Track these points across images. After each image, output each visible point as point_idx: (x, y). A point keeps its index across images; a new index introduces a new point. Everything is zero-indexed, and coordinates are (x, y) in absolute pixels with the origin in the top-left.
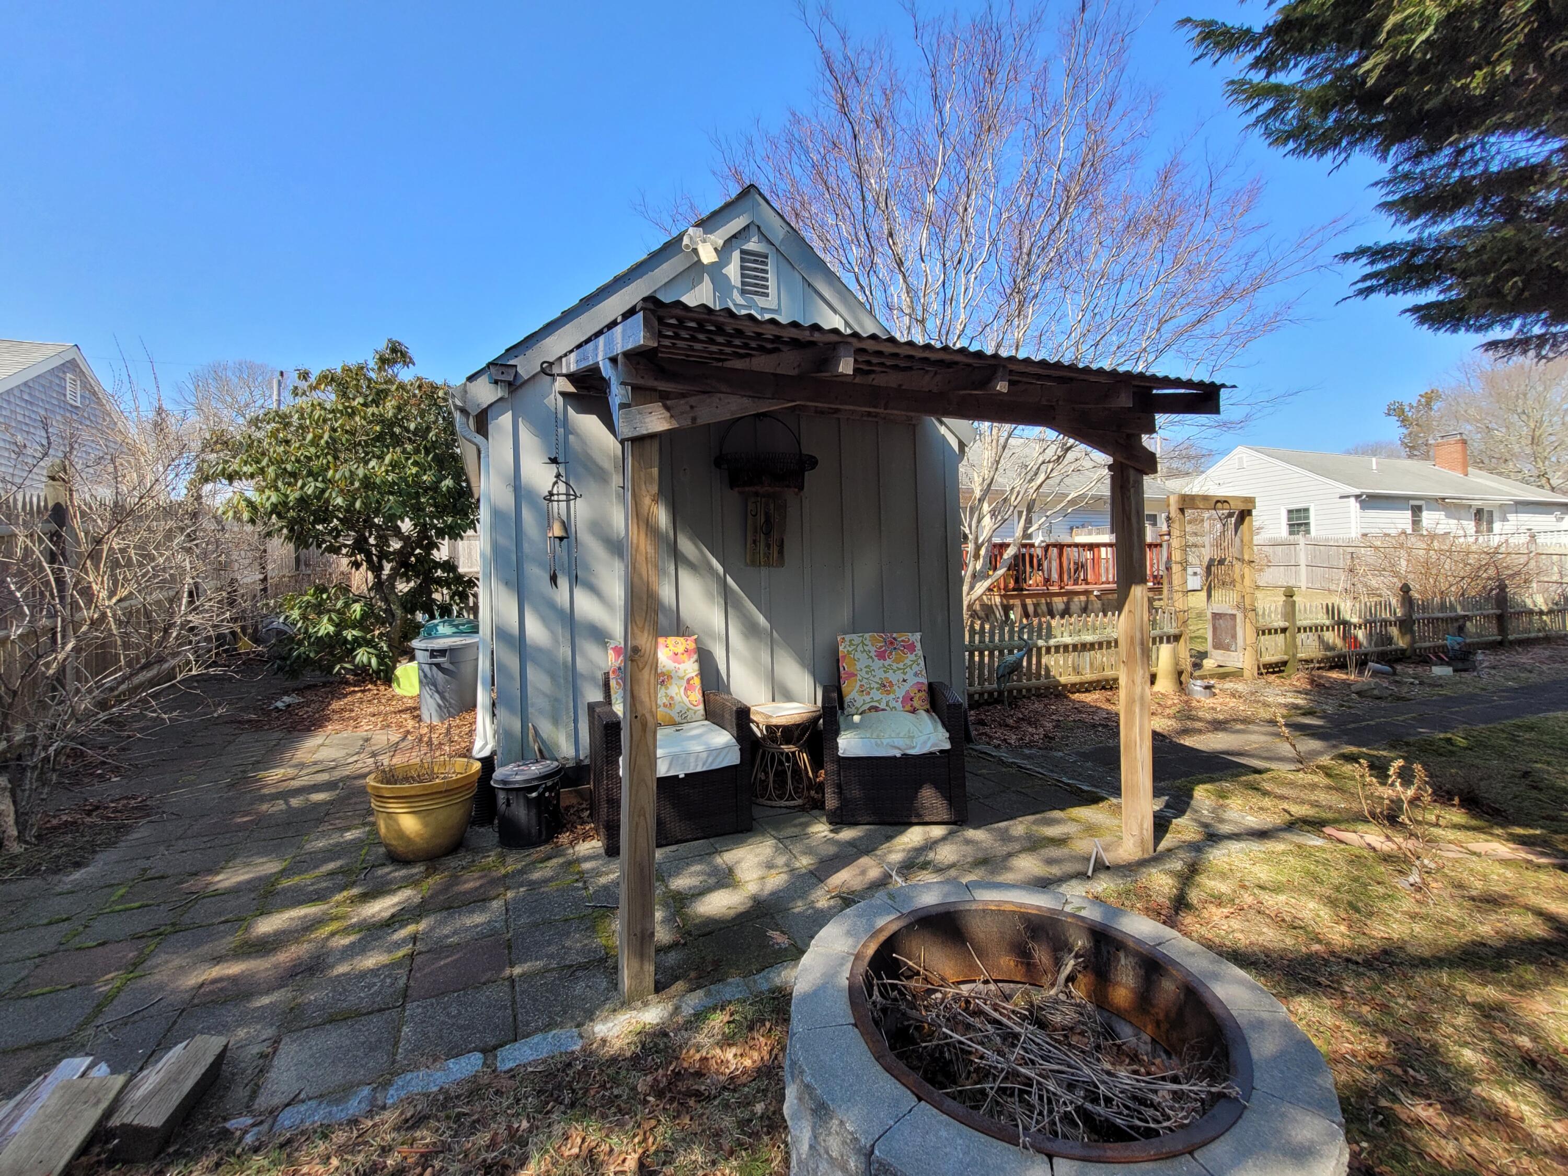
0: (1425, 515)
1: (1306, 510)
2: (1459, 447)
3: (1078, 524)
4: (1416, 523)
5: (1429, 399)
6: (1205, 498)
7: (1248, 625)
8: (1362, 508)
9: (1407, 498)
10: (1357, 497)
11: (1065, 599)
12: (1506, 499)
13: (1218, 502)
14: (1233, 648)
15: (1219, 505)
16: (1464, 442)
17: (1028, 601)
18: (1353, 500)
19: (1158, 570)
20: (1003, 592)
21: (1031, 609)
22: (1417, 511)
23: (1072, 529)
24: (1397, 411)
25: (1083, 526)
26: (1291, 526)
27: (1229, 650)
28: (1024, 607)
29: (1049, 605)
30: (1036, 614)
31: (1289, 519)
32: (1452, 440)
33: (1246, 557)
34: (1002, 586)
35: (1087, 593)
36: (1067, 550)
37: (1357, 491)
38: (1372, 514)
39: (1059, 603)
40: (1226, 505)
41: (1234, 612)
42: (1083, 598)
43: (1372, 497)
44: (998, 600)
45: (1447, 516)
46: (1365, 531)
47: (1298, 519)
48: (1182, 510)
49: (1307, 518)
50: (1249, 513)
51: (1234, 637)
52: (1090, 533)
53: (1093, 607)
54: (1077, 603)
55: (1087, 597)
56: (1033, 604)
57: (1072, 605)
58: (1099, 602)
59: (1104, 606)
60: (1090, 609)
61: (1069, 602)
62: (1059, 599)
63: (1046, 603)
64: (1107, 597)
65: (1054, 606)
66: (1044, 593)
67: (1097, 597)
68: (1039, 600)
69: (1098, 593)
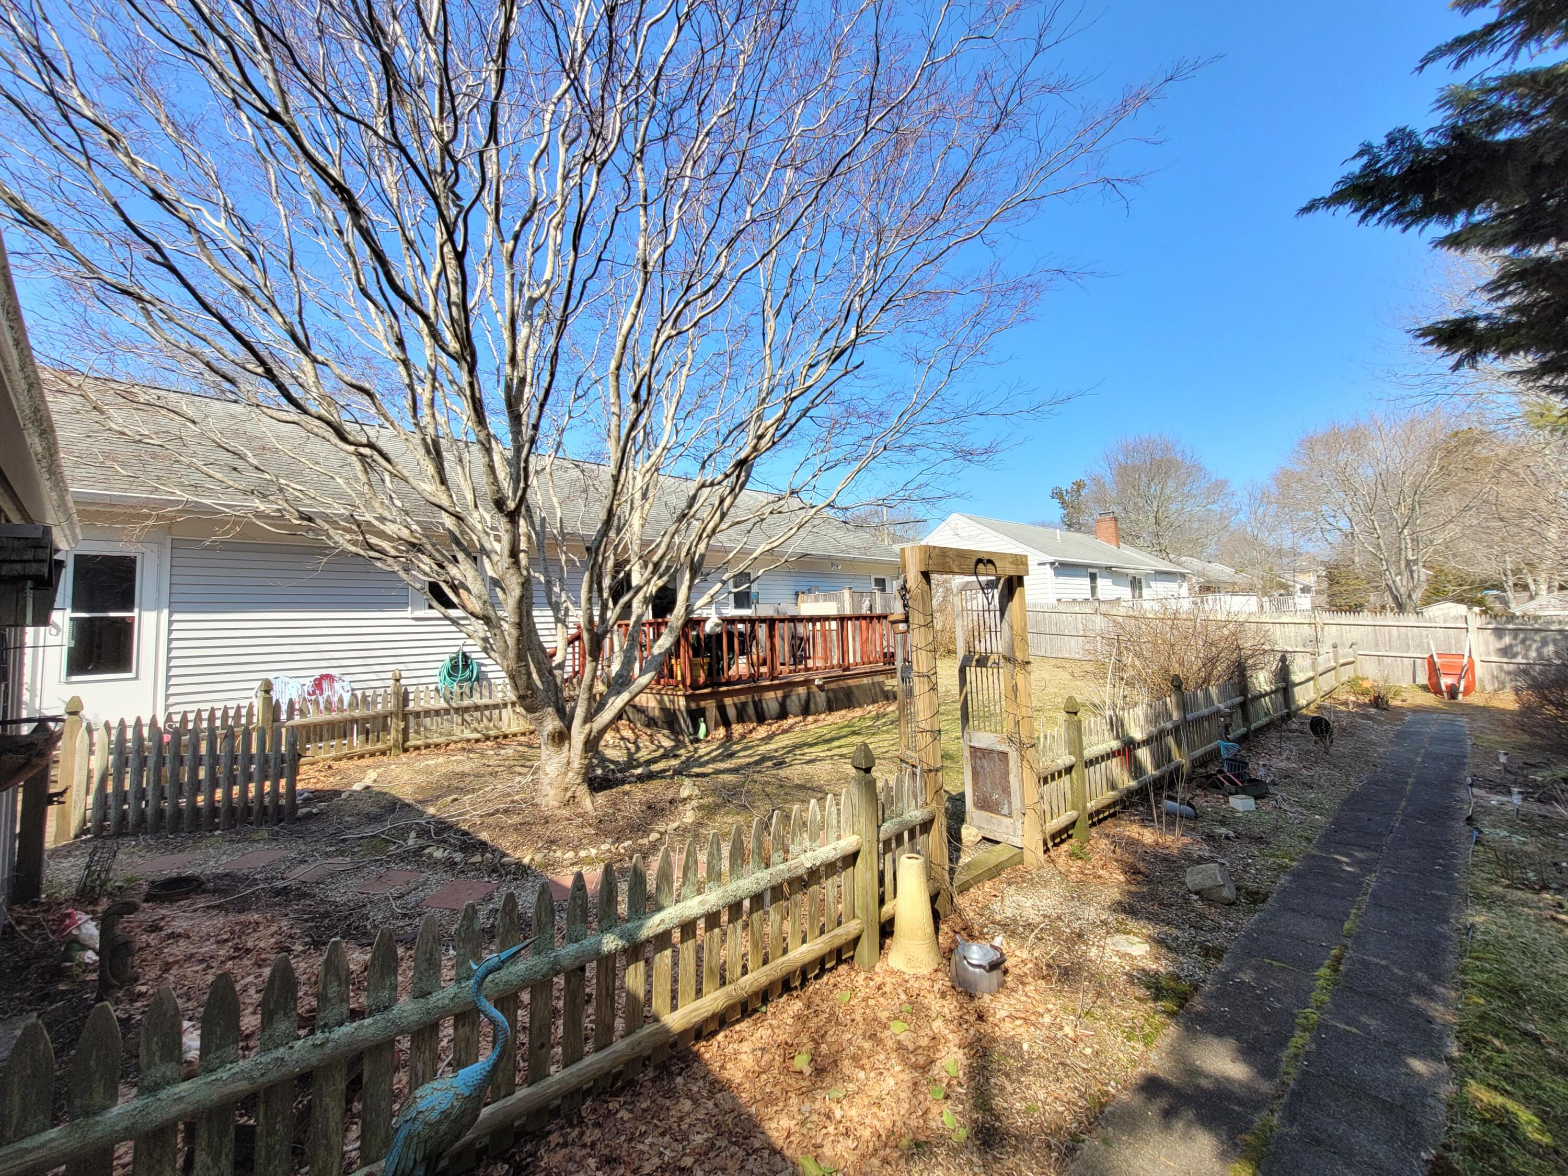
0: (1100, 581)
2: (1112, 524)
3: (805, 589)
4: (1093, 589)
5: (1079, 486)
6: (961, 554)
7: (1026, 770)
8: (1057, 575)
9: (1087, 566)
10: (1052, 564)
11: (780, 693)
12: (1149, 569)
13: (980, 561)
14: (1005, 810)
15: (981, 566)
16: (1116, 519)
17: (728, 701)
18: (1048, 566)
19: (888, 646)
20: (690, 692)
21: (732, 713)
22: (1093, 577)
23: (797, 594)
24: (1058, 494)
25: (810, 591)
27: (998, 812)
28: (722, 709)
29: (758, 705)
30: (741, 719)
32: (1107, 517)
33: (1019, 656)
34: (688, 682)
35: (807, 682)
36: (778, 625)
37: (1052, 559)
38: (1063, 580)
39: (771, 699)
40: (990, 566)
41: (1003, 748)
42: (802, 690)
43: (1063, 565)
44: (682, 702)
45: (1114, 584)
46: (1059, 596)
48: (926, 575)
50: (1020, 581)
51: (1006, 790)
52: (816, 600)
53: (816, 704)
54: (794, 698)
55: (808, 689)
56: (735, 705)
57: (788, 702)
58: (823, 694)
59: (829, 701)
60: (812, 706)
61: (785, 697)
62: (771, 694)
63: (754, 702)
64: (833, 686)
65: (765, 706)
66: (749, 688)
67: (820, 687)
68: (743, 698)
69: (821, 683)
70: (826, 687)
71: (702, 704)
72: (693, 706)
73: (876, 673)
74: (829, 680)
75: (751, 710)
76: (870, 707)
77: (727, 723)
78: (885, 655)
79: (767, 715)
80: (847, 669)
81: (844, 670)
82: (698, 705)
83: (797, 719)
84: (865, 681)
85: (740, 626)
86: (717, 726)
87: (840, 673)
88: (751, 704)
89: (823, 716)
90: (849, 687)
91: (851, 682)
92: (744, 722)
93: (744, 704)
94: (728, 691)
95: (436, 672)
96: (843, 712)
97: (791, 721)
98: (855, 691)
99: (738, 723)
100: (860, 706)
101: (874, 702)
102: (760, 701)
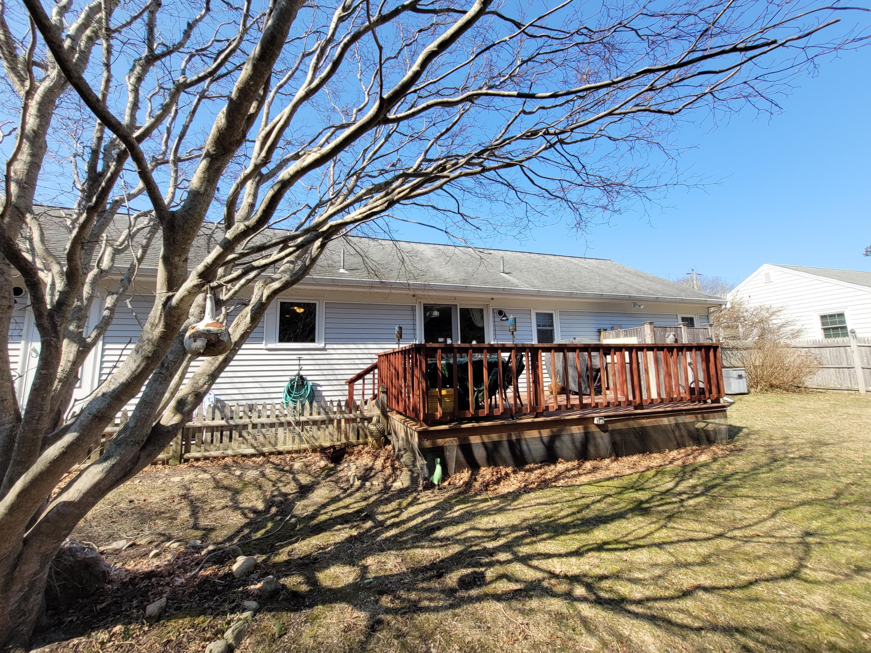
1: (841, 315)
3: (606, 326)
11: (546, 433)
17: (475, 440)
21: (479, 454)
23: (599, 331)
25: (612, 329)
26: (825, 329)
28: (466, 449)
29: (515, 446)
30: (492, 461)
31: (823, 324)
34: (422, 416)
35: (583, 421)
39: (533, 439)
42: (577, 430)
44: (416, 438)
47: (832, 323)
49: (844, 322)
52: (618, 336)
53: (596, 446)
54: (566, 438)
55: (585, 428)
56: (484, 444)
57: (558, 443)
58: (606, 436)
59: (614, 444)
60: (592, 449)
61: (553, 438)
62: (535, 433)
63: (510, 442)
64: (619, 426)
65: (525, 447)
66: (503, 425)
67: (602, 427)
68: (495, 437)
69: (602, 422)
70: (610, 427)
71: (440, 442)
72: (427, 444)
73: (679, 412)
74: (610, 419)
75: (505, 452)
76: (674, 454)
77: (474, 467)
78: (692, 391)
79: (528, 457)
80: (640, 406)
81: (636, 408)
82: (434, 443)
83: (569, 465)
84: (665, 421)
85: (505, 355)
86: (459, 469)
87: (631, 410)
88: (506, 445)
89: (607, 461)
90: (643, 429)
91: (645, 422)
92: (496, 465)
93: (497, 445)
94: (473, 428)
95: (282, 390)
96: (635, 458)
97: (561, 467)
98: (652, 432)
99: (489, 465)
100: (660, 451)
101: (679, 446)
102: (519, 440)
